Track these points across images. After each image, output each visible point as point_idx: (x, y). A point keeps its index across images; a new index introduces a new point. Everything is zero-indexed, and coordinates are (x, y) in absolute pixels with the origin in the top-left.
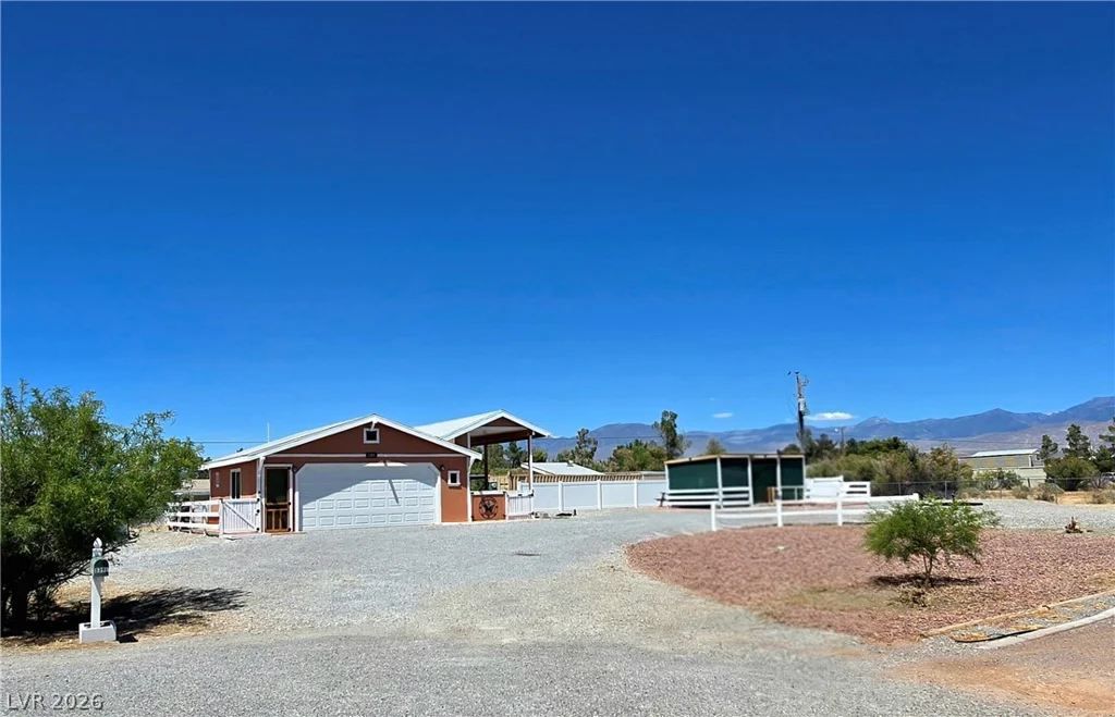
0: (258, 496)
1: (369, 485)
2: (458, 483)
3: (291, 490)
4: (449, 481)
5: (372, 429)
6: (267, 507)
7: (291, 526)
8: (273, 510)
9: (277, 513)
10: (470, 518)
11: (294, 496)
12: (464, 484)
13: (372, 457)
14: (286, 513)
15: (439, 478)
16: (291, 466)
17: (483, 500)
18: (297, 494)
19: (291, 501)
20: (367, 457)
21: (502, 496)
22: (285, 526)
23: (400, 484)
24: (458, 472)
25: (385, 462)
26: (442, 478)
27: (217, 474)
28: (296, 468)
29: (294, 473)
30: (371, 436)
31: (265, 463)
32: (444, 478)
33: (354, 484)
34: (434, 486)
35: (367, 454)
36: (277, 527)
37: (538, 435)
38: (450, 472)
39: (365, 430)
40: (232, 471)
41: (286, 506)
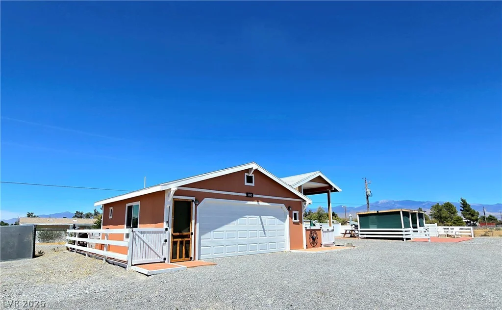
0: (165, 225)
1: (247, 219)
2: (298, 220)
3: (193, 221)
4: (293, 218)
5: (251, 174)
6: (174, 237)
7: (192, 256)
8: (179, 240)
9: (181, 243)
10: (305, 247)
11: (195, 227)
12: (301, 222)
13: (250, 197)
14: (188, 243)
15: (288, 216)
16: (194, 199)
17: (311, 233)
18: (198, 225)
19: (193, 231)
20: (247, 196)
21: (320, 230)
22: (187, 255)
23: (267, 219)
24: (297, 212)
25: (258, 201)
26: (289, 216)
27: (111, 208)
28: (198, 201)
29: (196, 205)
30: (250, 180)
31: (175, 195)
32: (291, 216)
33: (238, 219)
34: (285, 222)
35: (247, 194)
36: (181, 257)
37: (336, 190)
38: (294, 212)
39: (246, 174)
40: (128, 205)
41: (188, 236)
